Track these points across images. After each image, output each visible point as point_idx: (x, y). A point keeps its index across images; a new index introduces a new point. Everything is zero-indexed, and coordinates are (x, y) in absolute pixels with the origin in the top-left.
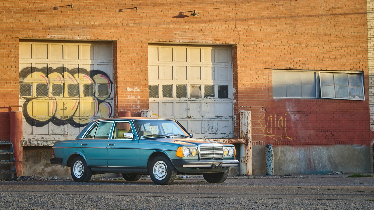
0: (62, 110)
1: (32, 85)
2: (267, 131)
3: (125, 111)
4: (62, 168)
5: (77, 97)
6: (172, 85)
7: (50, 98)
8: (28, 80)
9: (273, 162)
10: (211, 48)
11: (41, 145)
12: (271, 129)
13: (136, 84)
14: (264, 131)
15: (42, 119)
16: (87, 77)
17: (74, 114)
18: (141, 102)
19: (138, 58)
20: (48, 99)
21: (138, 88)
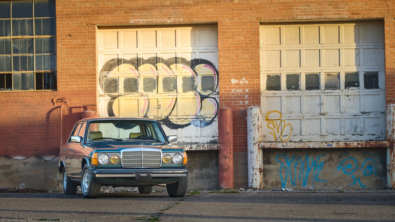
0: (155, 108)
1: (119, 79)
3: (229, 108)
5: (174, 92)
6: (299, 74)
7: (140, 94)
8: (113, 74)
10: (354, 24)
13: (243, 74)
16: (187, 68)
17: (171, 113)
18: (250, 97)
19: (245, 42)
20: (138, 96)
21: (245, 79)
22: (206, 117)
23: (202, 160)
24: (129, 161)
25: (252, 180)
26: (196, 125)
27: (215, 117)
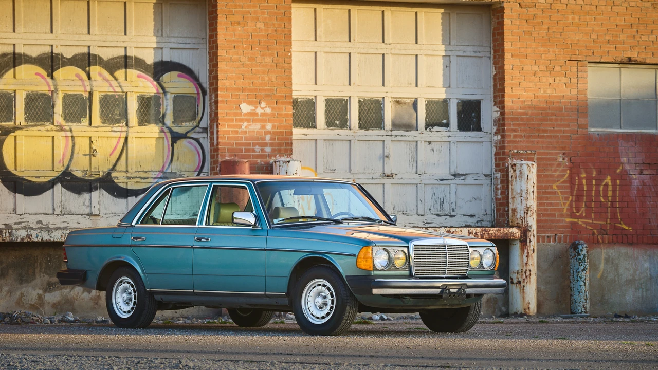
0: (85, 155)
1: (15, 95)
2: (574, 209)
3: (237, 159)
4: (86, 294)
5: (121, 125)
7: (57, 126)
8: (5, 83)
9: (587, 283)
10: (442, 11)
11: (36, 240)
12: (584, 206)
13: (262, 96)
14: (567, 209)
15: (38, 177)
16: (146, 78)
17: (115, 166)
18: (274, 139)
19: (267, 34)
20: (52, 130)
21: (266, 105)
22: (181, 176)
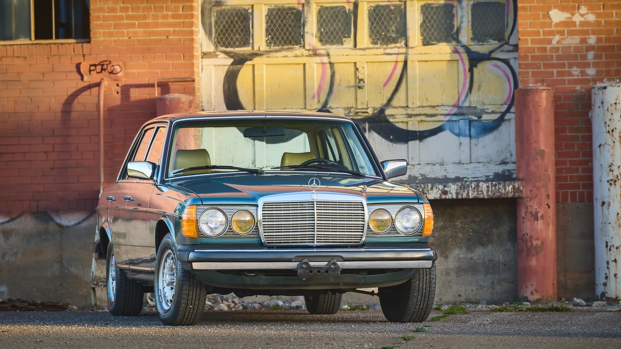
0: (349, 87)
1: (253, 11)
3: (543, 85)
5: (398, 45)
17: (390, 100)
18: (601, 57)
20: (303, 56)
21: (588, 10)
22: (484, 111)
23: (473, 225)
24: (279, 228)
25: (606, 278)
26: (457, 131)
27: (508, 111)
